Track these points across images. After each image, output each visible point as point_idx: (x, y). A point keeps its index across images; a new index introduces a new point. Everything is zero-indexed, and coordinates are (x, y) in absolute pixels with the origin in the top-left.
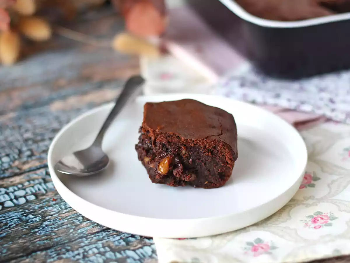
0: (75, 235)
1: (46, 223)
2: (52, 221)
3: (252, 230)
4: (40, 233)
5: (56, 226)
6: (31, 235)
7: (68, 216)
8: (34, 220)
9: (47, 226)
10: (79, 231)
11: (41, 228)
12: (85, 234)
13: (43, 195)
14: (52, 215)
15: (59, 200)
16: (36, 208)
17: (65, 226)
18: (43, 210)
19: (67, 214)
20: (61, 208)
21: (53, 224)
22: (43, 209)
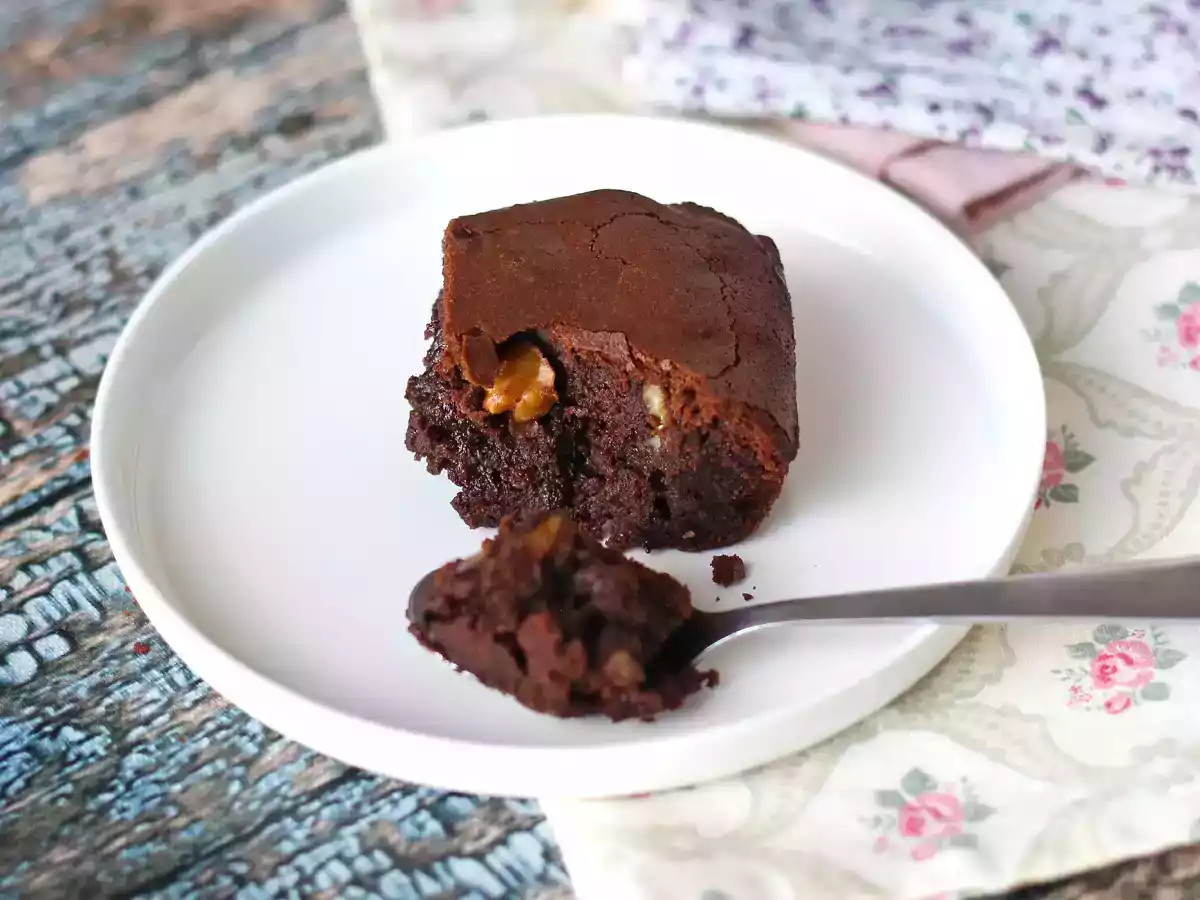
0: (254, 806)
1: (135, 760)
2: (152, 748)
3: (887, 727)
4: (124, 810)
5: (173, 772)
6: (93, 823)
7: (208, 720)
8: (86, 748)
9: (140, 773)
10: (263, 787)
11: (121, 788)
12: (285, 798)
13: (94, 628)
14: (147, 722)
15: (157, 646)
16: (82, 693)
17: (207, 770)
18: (108, 701)
19: (199, 708)
20: (171, 682)
21: (160, 764)
22: (109, 694)
